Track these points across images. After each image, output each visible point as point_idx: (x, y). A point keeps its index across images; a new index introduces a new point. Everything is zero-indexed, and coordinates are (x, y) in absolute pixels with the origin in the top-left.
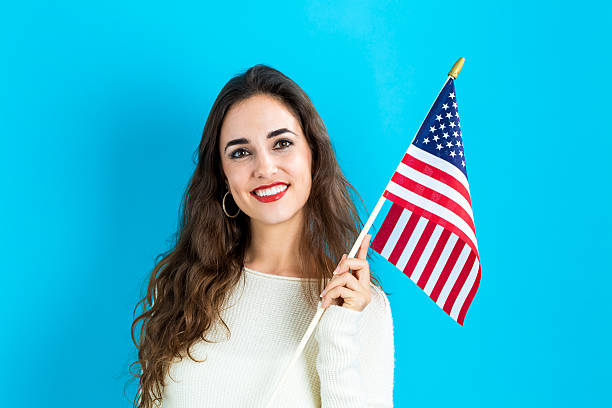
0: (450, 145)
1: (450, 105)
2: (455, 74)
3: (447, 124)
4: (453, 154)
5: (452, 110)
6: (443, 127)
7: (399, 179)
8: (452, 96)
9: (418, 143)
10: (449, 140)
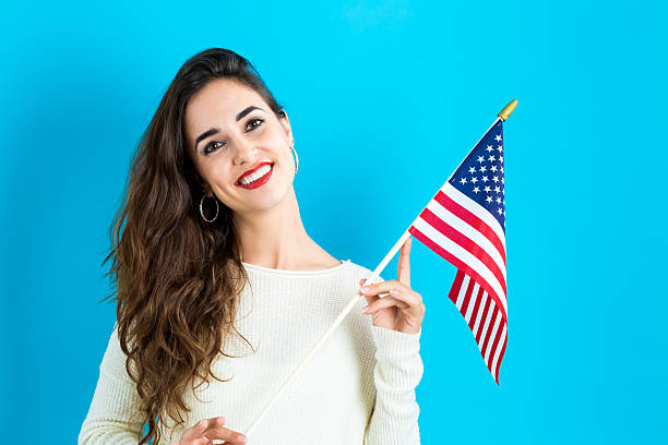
0: (487, 189)
1: (495, 147)
2: (505, 116)
3: (489, 167)
4: (489, 199)
5: (496, 154)
6: (483, 169)
7: (428, 216)
8: (498, 138)
9: (455, 182)
10: (487, 184)
